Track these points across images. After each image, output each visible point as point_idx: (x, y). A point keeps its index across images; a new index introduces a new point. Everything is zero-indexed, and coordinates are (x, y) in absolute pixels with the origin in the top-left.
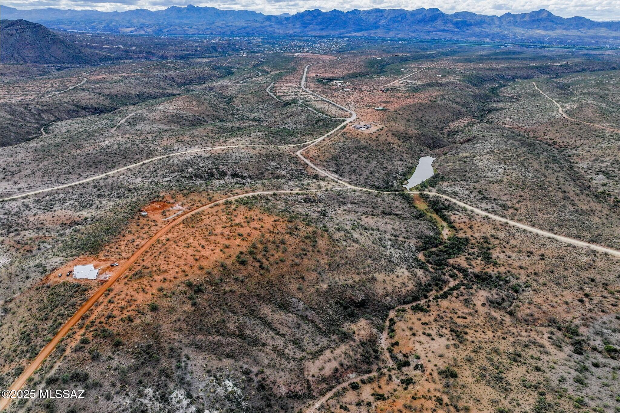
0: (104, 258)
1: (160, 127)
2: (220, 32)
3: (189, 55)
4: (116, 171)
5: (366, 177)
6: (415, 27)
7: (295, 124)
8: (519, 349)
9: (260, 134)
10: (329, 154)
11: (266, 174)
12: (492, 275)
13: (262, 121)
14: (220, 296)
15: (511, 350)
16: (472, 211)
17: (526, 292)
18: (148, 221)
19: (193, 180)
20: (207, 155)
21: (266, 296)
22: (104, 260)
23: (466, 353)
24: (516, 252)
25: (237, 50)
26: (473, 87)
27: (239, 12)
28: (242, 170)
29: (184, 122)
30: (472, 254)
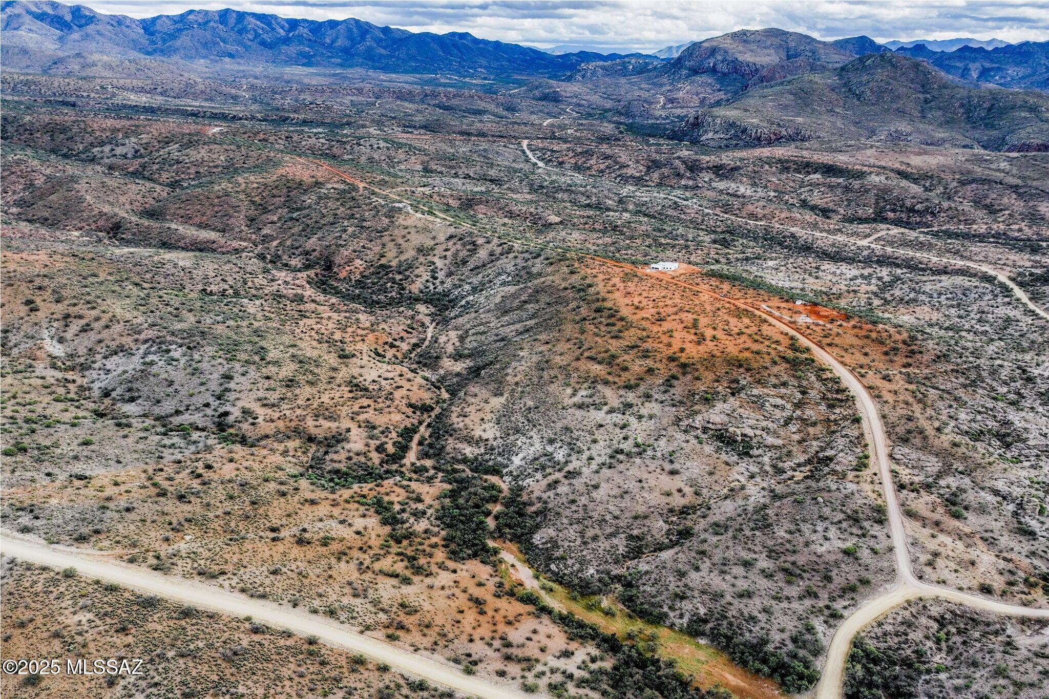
8: (289, 394)
15: (297, 391)
23: (341, 375)
24: (333, 539)
30: (418, 515)
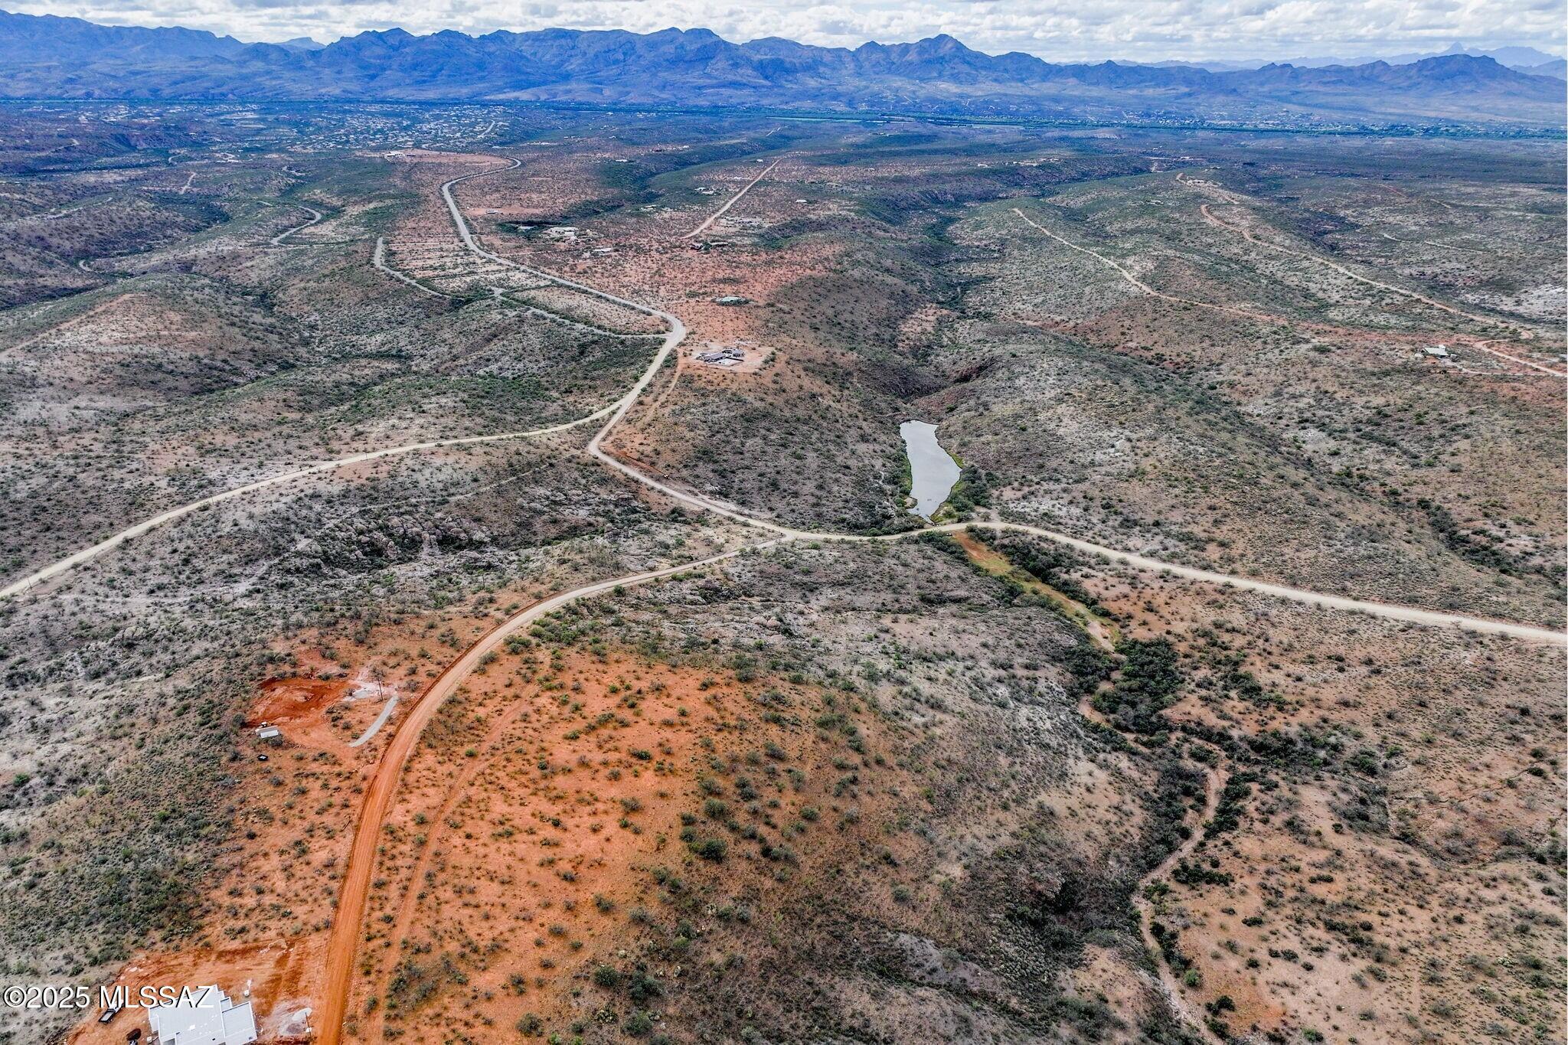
0: (236, 945)
1: (101, 405)
2: (115, 90)
3: (48, 160)
4: (34, 579)
5: (814, 500)
6: (664, 75)
7: (518, 359)
9: (447, 401)
10: (681, 446)
11: (538, 525)
12: (1292, 735)
13: (410, 357)
14: (711, 993)
16: (1123, 562)
17: (1395, 769)
18: (300, 759)
19: (325, 576)
20: (336, 489)
21: (830, 950)
22: (244, 953)
24: (1304, 663)
25: (199, 145)
26: (892, 228)
27: (160, 31)
28: (466, 524)
29: (171, 382)
30: (1207, 684)
